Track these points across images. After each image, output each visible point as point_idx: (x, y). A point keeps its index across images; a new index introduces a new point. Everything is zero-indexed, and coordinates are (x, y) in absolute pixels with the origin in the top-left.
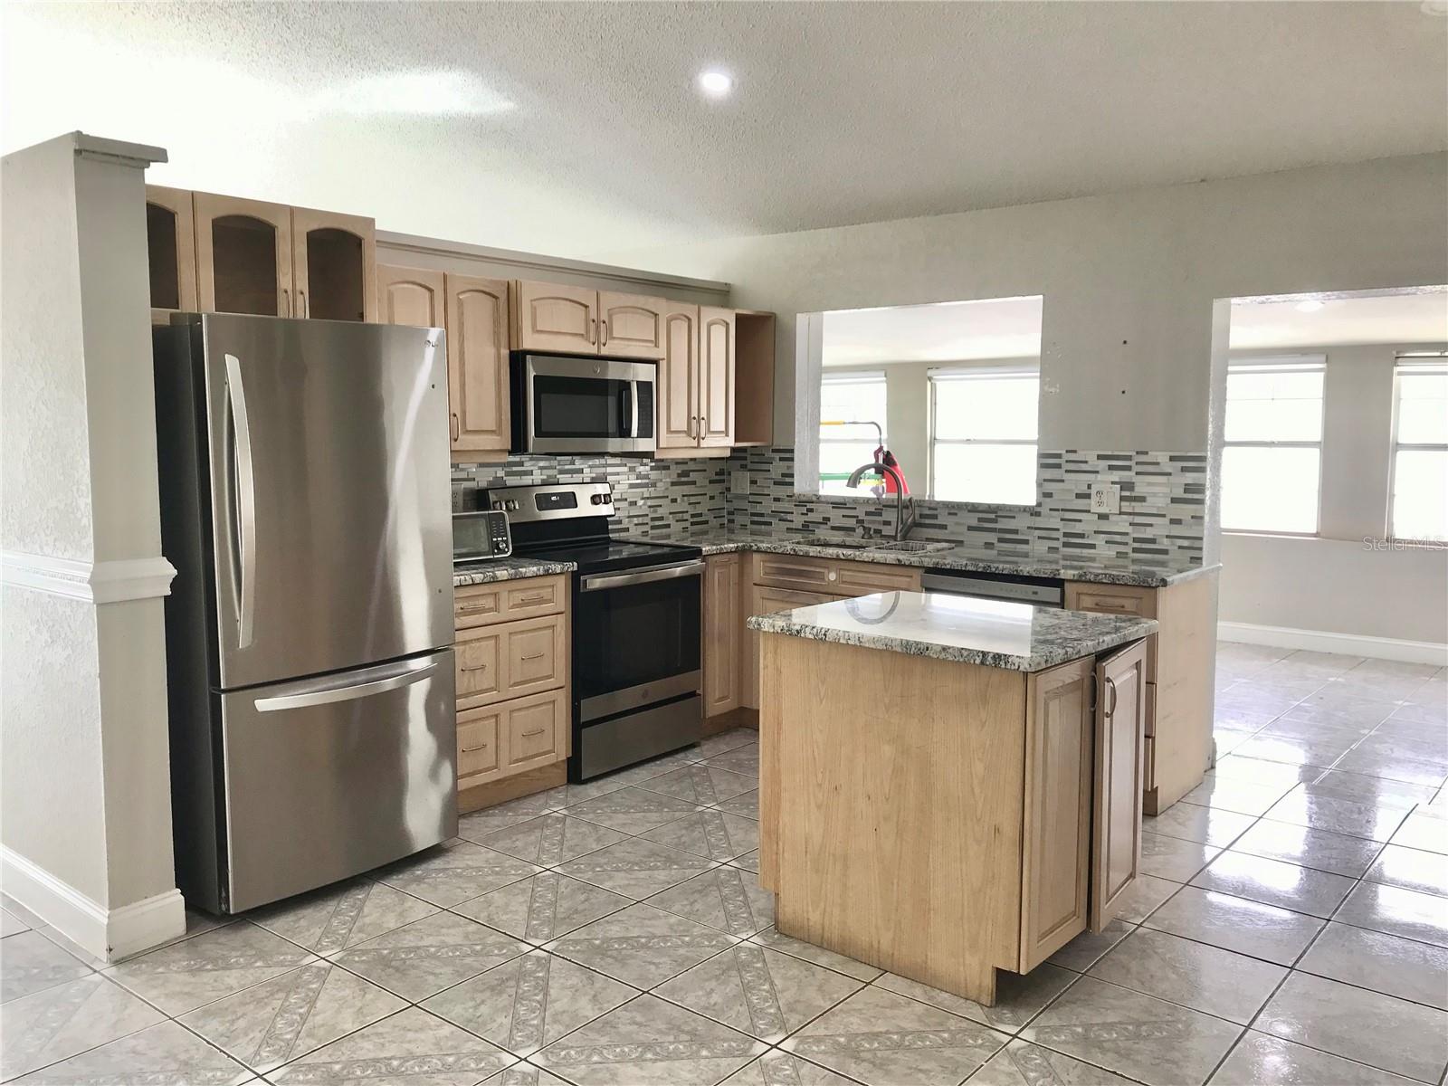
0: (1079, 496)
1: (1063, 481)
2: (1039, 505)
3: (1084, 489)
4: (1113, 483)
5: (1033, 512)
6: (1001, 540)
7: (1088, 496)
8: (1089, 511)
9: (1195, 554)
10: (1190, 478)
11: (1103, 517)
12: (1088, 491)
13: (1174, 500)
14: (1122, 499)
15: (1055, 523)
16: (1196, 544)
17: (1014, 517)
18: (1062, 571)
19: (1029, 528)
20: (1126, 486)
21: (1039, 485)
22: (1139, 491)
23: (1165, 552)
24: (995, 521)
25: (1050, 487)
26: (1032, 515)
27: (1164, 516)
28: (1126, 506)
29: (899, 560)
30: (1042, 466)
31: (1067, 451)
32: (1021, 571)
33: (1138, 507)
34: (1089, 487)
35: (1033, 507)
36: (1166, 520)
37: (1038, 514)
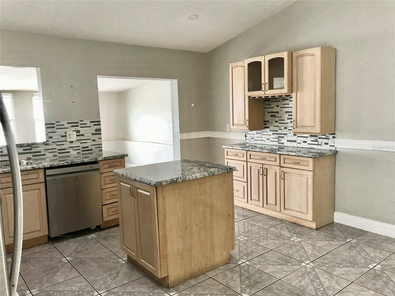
0: (62, 136)
1: (56, 132)
2: (48, 141)
3: (64, 134)
4: (73, 131)
5: (46, 144)
6: (33, 156)
7: (66, 136)
8: (67, 141)
9: (100, 149)
10: (97, 127)
11: (71, 142)
12: (65, 135)
13: (93, 134)
14: (77, 136)
15: (54, 146)
16: (100, 146)
17: (38, 147)
18: (98, 158)
19: (45, 150)
20: (78, 132)
21: (47, 134)
22: (81, 133)
23: (92, 150)
24: (31, 149)
25: (50, 135)
26: (45, 145)
27: (90, 139)
28: (79, 138)
29: (33, 167)
30: (48, 128)
31: (56, 122)
32: (85, 161)
33: (82, 138)
34: (66, 133)
35: (45, 142)
36: (91, 140)
37: (48, 144)
